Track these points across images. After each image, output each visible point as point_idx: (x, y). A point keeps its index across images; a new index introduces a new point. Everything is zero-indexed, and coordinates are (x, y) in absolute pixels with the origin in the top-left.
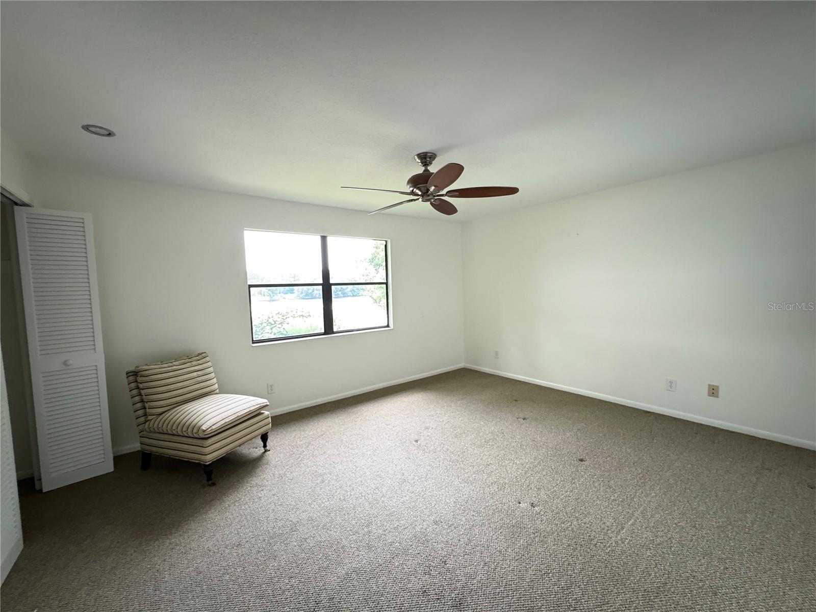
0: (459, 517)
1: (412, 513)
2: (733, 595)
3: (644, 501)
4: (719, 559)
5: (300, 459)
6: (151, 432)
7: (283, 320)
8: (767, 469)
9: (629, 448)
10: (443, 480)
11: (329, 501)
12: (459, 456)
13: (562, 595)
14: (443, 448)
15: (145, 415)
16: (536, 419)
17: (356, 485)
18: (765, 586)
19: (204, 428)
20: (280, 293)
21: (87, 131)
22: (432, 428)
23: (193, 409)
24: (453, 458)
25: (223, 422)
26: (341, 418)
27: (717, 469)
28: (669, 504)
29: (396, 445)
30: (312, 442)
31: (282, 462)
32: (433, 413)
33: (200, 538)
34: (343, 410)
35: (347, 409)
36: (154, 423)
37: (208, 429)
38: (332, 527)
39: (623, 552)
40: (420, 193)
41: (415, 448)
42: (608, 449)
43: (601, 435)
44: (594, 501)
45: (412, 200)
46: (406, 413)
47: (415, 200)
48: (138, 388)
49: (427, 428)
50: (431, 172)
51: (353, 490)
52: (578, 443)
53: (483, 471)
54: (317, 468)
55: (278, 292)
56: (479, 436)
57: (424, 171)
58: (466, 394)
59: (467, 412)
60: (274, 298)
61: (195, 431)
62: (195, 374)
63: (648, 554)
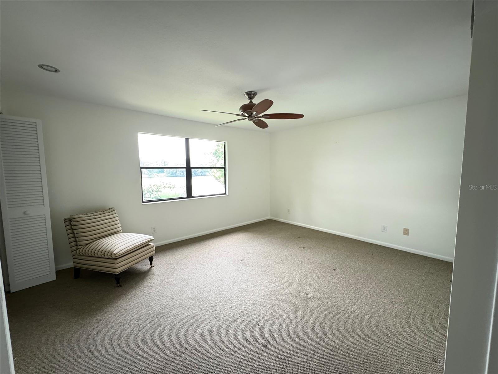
0: (266, 301)
1: (240, 299)
2: (408, 335)
3: (367, 290)
4: (403, 318)
5: (173, 271)
6: (81, 256)
7: (158, 190)
8: (431, 273)
9: (360, 263)
10: (257, 282)
11: (191, 294)
12: (266, 268)
13: (321, 339)
14: (257, 264)
15: (77, 245)
16: (310, 248)
17: (207, 285)
18: (424, 331)
19: (115, 252)
20: (155, 173)
21: (41, 68)
22: (251, 253)
23: (107, 241)
24: (263, 269)
25: (126, 249)
26: (197, 248)
27: (406, 274)
28: (380, 292)
29: (230, 263)
30: (180, 262)
31: (162, 273)
32: (251, 245)
33: (115, 316)
34: (198, 243)
35: (200, 243)
36: (82, 250)
37: (117, 253)
38: (194, 308)
39: (354, 317)
40: (247, 115)
41: (241, 264)
42: (349, 264)
43: (345, 256)
44: (340, 291)
45: (242, 119)
46: (236, 245)
47: (244, 119)
48: (72, 229)
49: (248, 253)
50: (254, 103)
51: (205, 288)
52: (333, 261)
53: (280, 276)
54: (183, 276)
55: (154, 172)
56: (278, 257)
57: (250, 102)
58: (270, 234)
59: (271, 244)
60: (152, 175)
61: (109, 254)
62: (107, 221)
63: (367, 317)
